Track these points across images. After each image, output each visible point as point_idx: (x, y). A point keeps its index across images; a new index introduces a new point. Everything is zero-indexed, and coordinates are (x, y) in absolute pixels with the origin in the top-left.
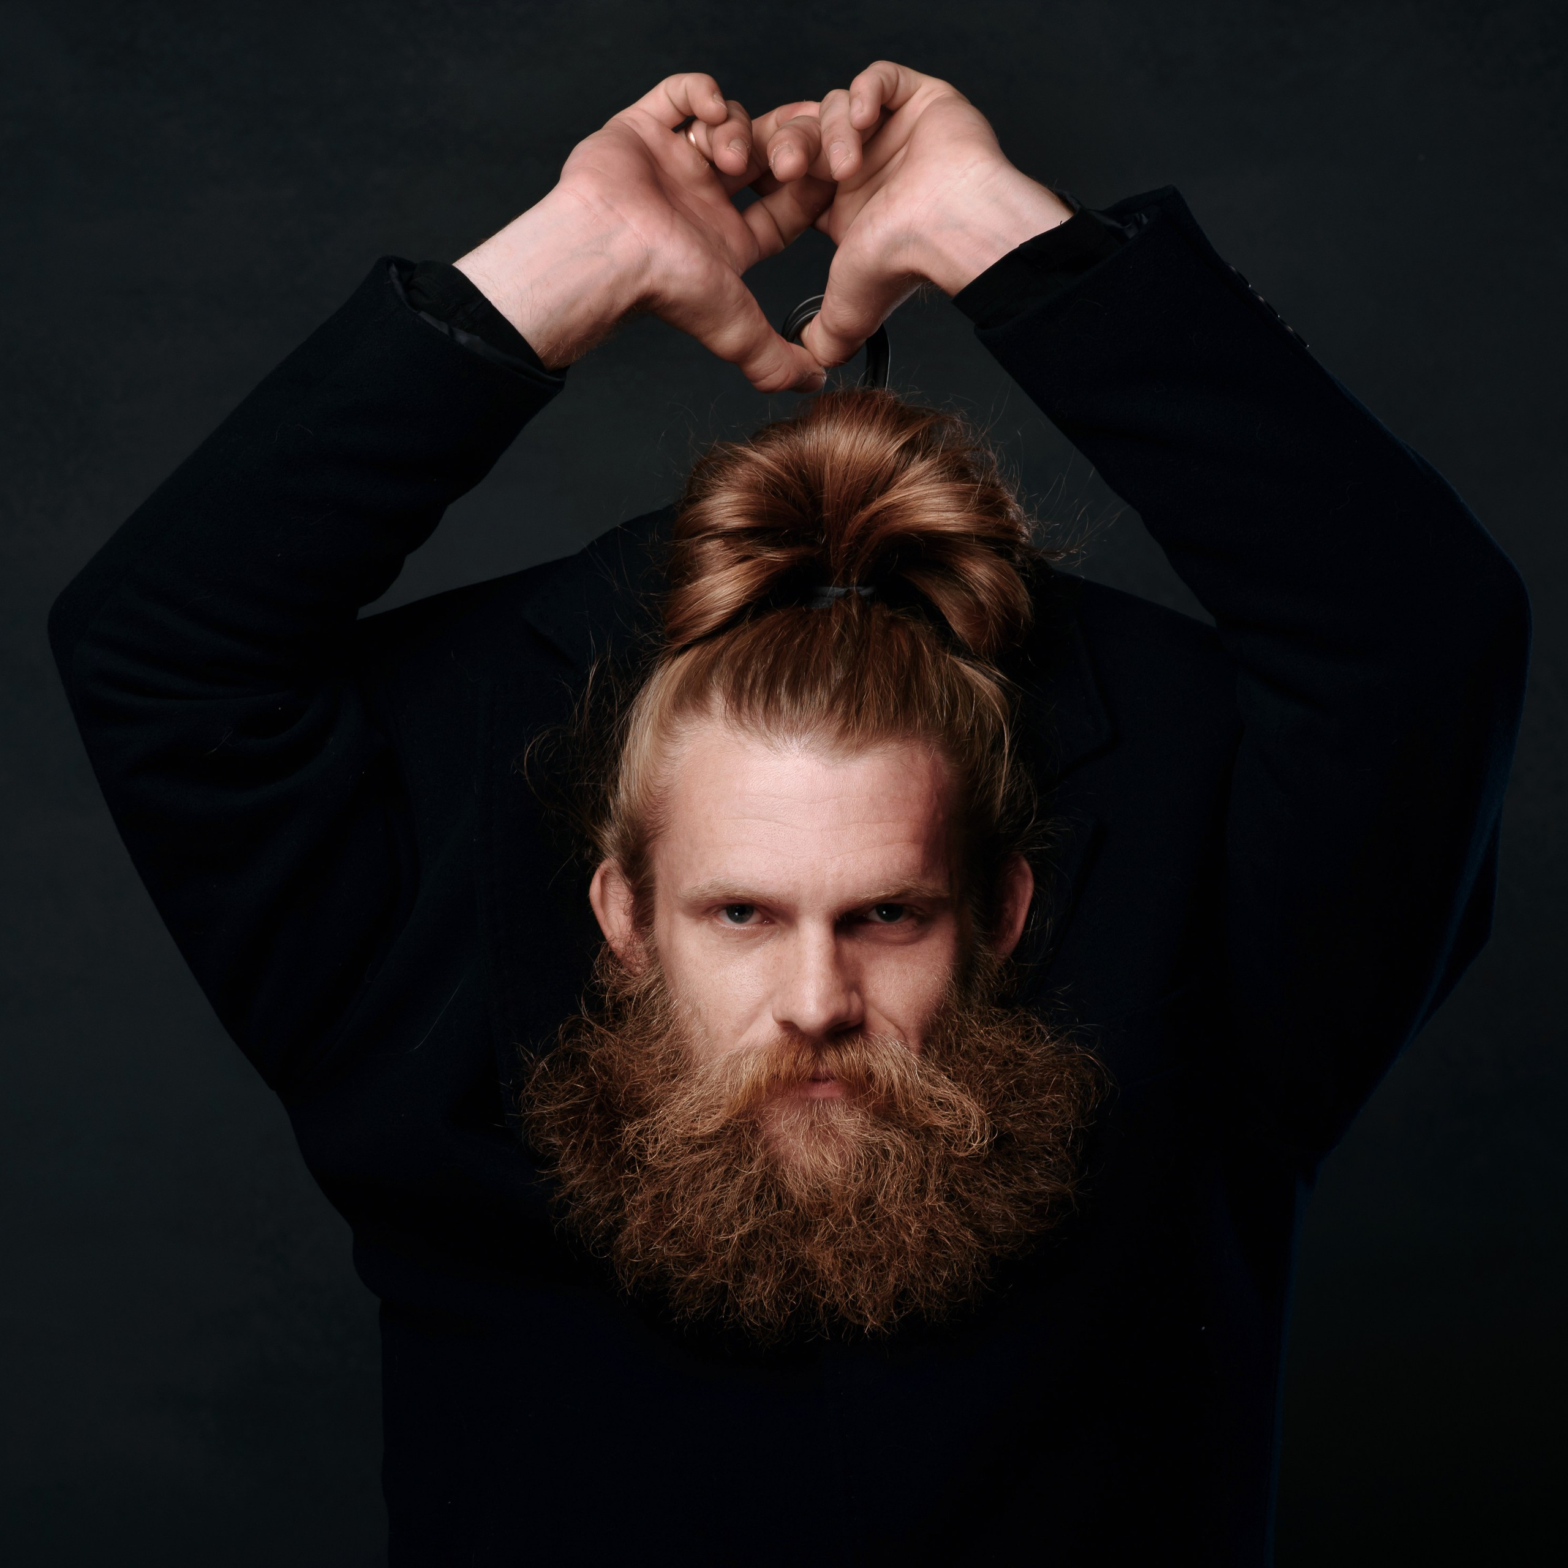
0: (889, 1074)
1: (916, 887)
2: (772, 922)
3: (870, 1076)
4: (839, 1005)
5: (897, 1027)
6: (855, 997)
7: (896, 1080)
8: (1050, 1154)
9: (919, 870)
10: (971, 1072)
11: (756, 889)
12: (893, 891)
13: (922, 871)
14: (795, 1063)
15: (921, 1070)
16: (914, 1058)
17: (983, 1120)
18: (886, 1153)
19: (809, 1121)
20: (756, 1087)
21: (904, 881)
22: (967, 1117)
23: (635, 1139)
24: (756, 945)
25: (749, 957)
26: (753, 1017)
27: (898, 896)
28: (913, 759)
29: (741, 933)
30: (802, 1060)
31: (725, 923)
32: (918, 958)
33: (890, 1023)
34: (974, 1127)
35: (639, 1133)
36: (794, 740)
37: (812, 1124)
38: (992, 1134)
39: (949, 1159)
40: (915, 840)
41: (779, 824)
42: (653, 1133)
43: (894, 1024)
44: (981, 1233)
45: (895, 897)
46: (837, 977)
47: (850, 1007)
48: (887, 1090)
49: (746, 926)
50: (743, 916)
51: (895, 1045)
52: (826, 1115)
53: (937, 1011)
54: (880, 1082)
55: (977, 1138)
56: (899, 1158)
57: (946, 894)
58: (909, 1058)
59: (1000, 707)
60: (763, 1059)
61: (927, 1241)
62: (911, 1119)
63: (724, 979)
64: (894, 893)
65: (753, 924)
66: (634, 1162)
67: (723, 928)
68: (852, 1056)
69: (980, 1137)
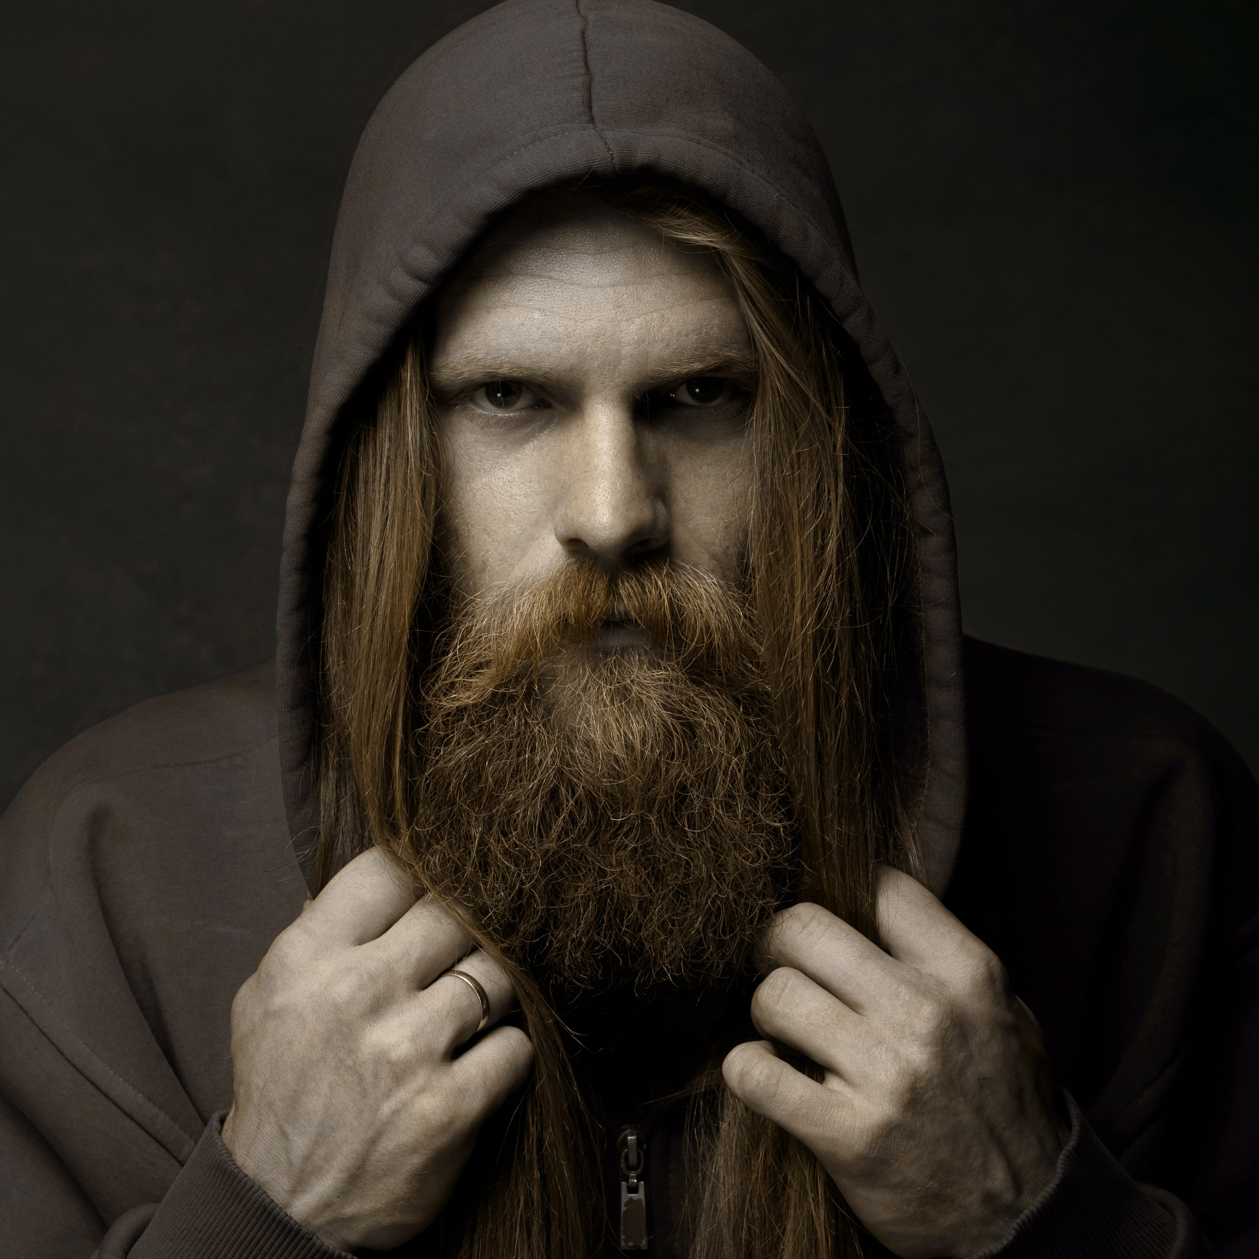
2: (549, 406)
3: (677, 611)
4: (643, 513)
6: (660, 506)
11: (527, 363)
21: (724, 349)
24: (527, 439)
25: (520, 456)
27: (718, 369)
29: (506, 422)
30: (594, 592)
31: (484, 409)
45: (711, 371)
46: (639, 476)
49: (512, 411)
50: (509, 398)
65: (521, 409)
67: (480, 415)
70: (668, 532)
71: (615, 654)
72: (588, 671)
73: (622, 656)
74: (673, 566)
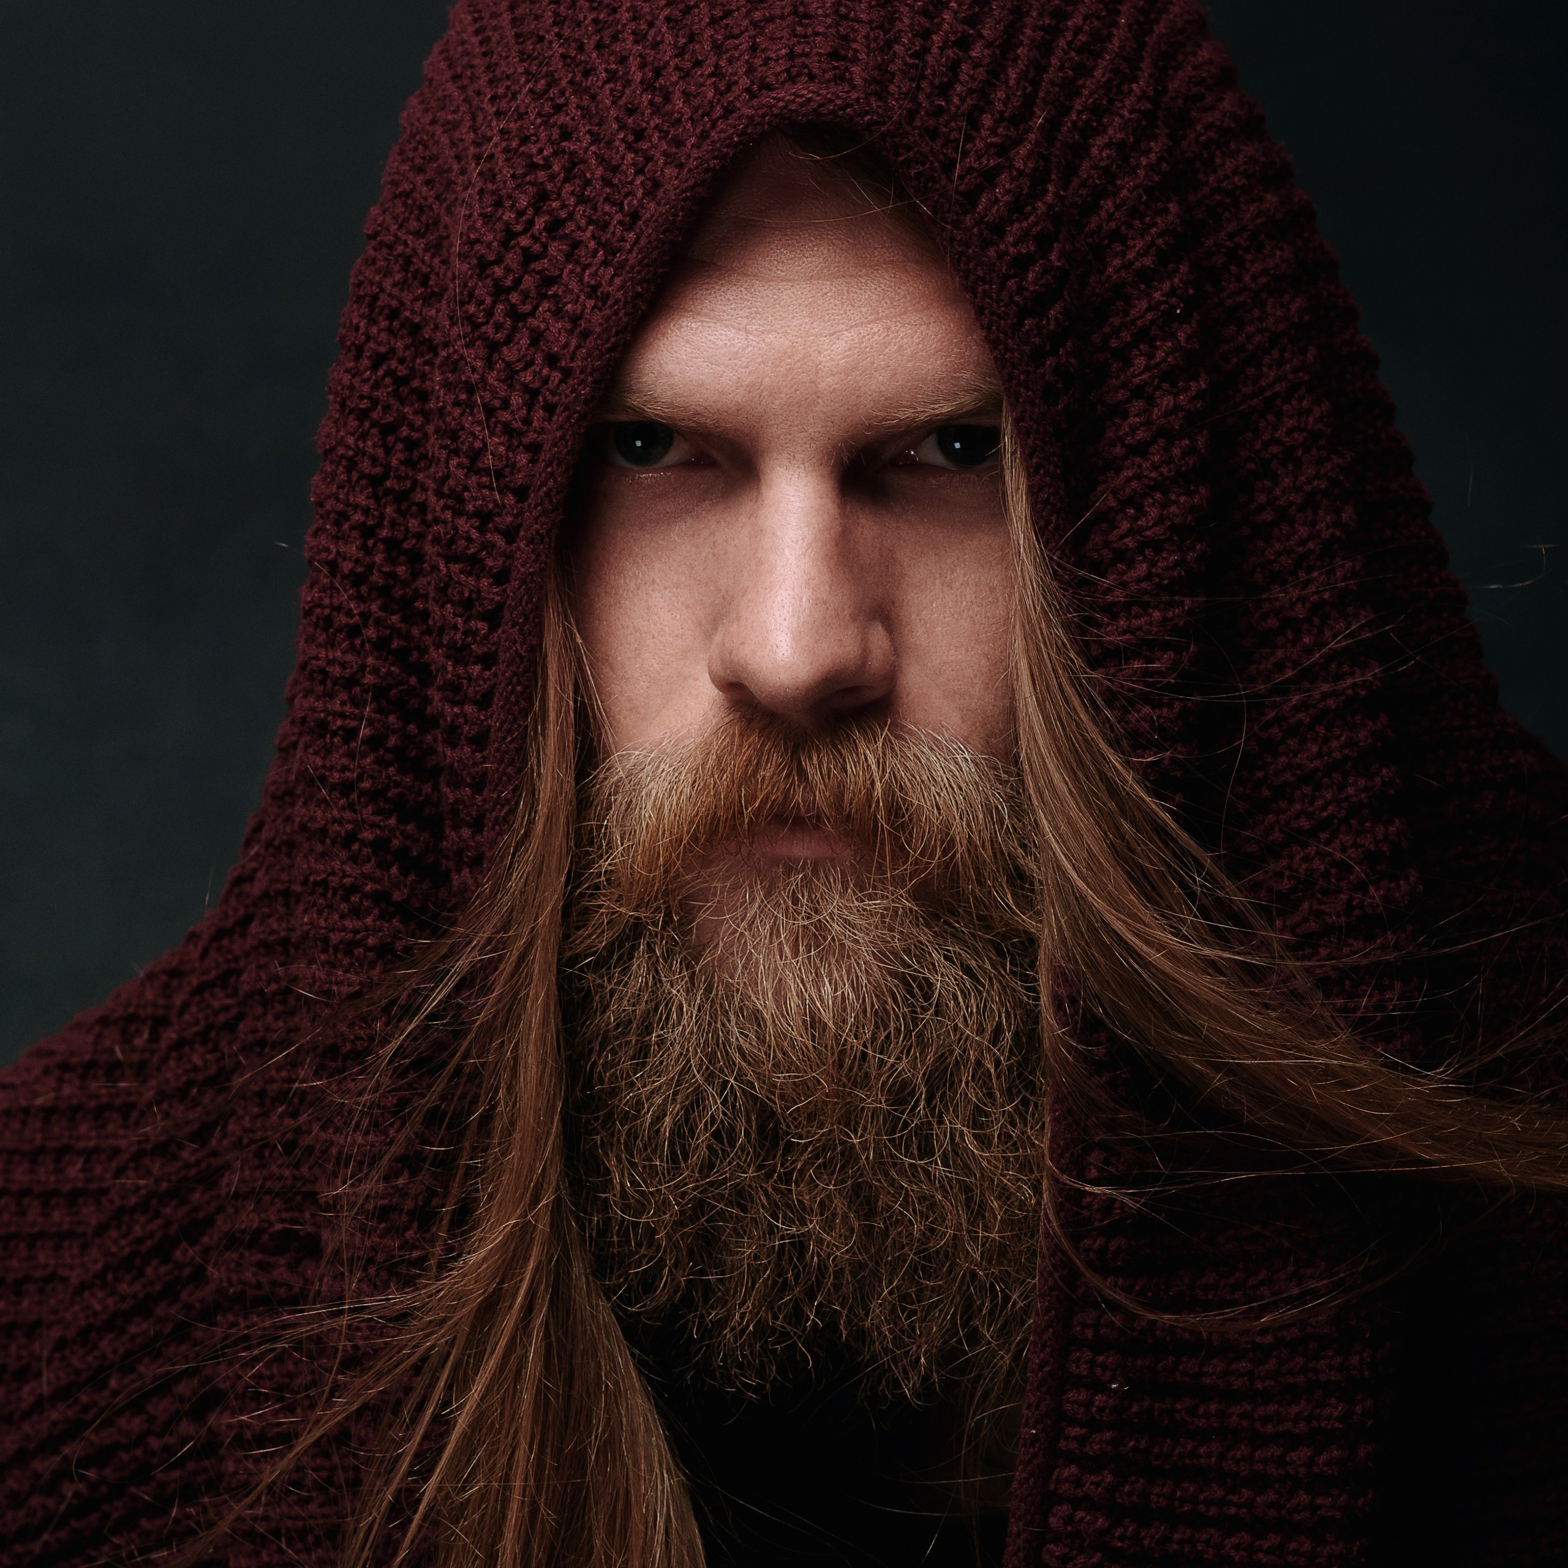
64: (968, 406)
70: (891, 677)
71: (803, 868)
72: (760, 895)
73: (815, 873)
74: (898, 730)
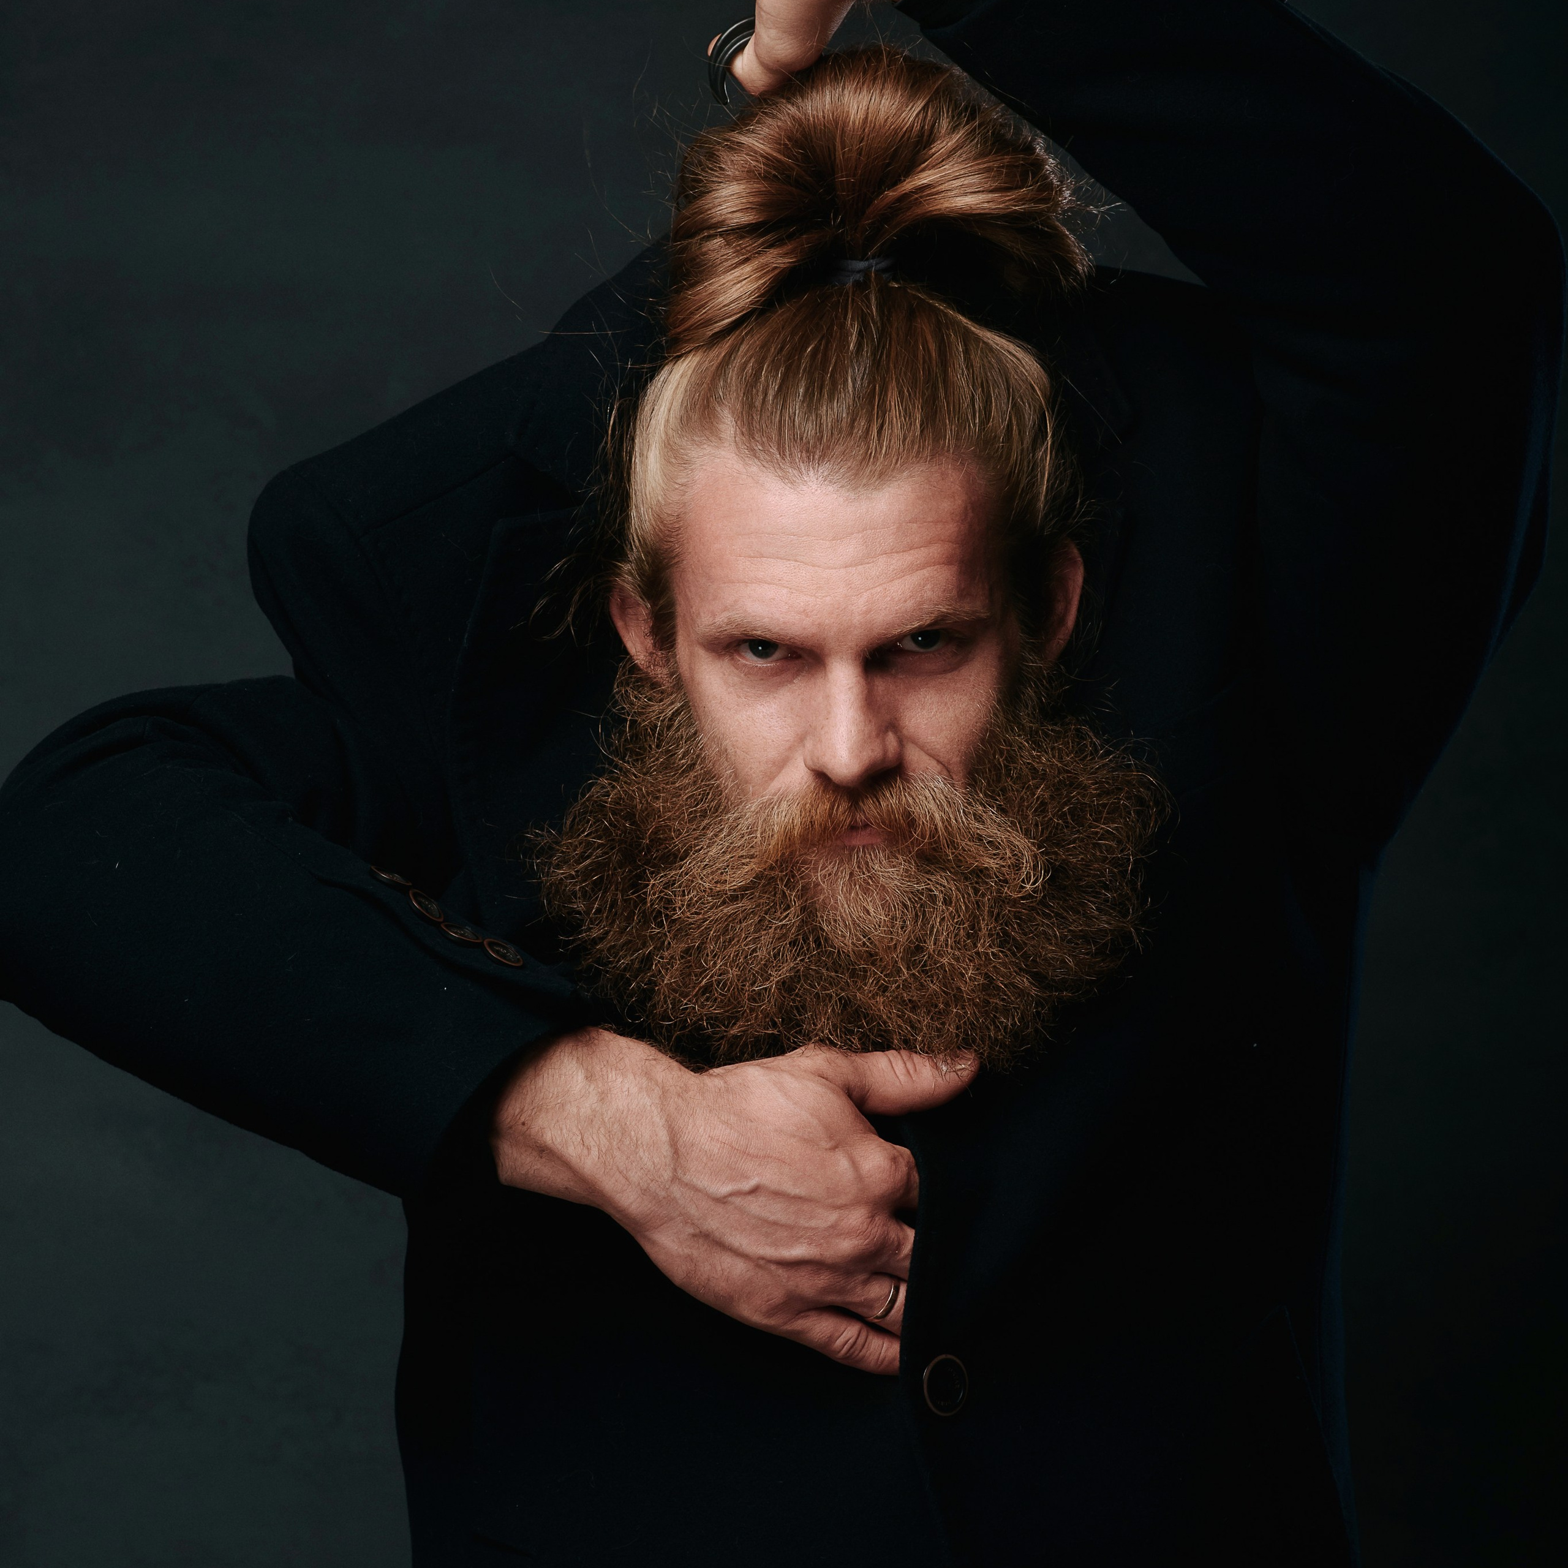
0: (932, 818)
1: (952, 611)
2: (799, 657)
3: (911, 821)
4: (872, 753)
5: (939, 762)
6: (892, 737)
7: (940, 824)
8: (1107, 888)
9: (954, 592)
10: (1022, 798)
12: (927, 620)
13: (958, 592)
14: (830, 815)
15: (966, 807)
16: (958, 797)
17: (1036, 858)
18: (933, 899)
19: (848, 872)
20: (788, 835)
21: (939, 606)
22: (1017, 856)
23: (661, 892)
24: (781, 684)
26: (782, 764)
27: (935, 622)
28: (944, 475)
29: (764, 671)
30: (837, 811)
31: (747, 660)
32: (959, 685)
33: (931, 758)
34: (1026, 867)
35: (667, 886)
36: (811, 473)
37: (851, 874)
38: (1047, 872)
39: (1001, 901)
40: (948, 561)
41: (799, 563)
42: (680, 886)
43: (935, 759)
44: (1038, 978)
45: (929, 625)
47: (885, 752)
48: (930, 835)
49: (771, 662)
50: (768, 651)
51: (939, 784)
52: (867, 863)
53: (982, 741)
54: (922, 829)
55: (1030, 877)
56: (947, 902)
57: (984, 614)
58: (953, 796)
59: (1040, 389)
60: (795, 810)
61: (984, 988)
62: (958, 861)
63: (750, 719)
64: (928, 622)
65: (777, 661)
66: (662, 913)
67: (746, 666)
68: (891, 800)
69: (1034, 877)
73: (864, 852)
